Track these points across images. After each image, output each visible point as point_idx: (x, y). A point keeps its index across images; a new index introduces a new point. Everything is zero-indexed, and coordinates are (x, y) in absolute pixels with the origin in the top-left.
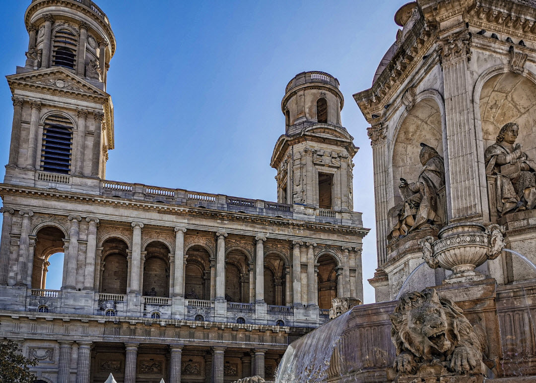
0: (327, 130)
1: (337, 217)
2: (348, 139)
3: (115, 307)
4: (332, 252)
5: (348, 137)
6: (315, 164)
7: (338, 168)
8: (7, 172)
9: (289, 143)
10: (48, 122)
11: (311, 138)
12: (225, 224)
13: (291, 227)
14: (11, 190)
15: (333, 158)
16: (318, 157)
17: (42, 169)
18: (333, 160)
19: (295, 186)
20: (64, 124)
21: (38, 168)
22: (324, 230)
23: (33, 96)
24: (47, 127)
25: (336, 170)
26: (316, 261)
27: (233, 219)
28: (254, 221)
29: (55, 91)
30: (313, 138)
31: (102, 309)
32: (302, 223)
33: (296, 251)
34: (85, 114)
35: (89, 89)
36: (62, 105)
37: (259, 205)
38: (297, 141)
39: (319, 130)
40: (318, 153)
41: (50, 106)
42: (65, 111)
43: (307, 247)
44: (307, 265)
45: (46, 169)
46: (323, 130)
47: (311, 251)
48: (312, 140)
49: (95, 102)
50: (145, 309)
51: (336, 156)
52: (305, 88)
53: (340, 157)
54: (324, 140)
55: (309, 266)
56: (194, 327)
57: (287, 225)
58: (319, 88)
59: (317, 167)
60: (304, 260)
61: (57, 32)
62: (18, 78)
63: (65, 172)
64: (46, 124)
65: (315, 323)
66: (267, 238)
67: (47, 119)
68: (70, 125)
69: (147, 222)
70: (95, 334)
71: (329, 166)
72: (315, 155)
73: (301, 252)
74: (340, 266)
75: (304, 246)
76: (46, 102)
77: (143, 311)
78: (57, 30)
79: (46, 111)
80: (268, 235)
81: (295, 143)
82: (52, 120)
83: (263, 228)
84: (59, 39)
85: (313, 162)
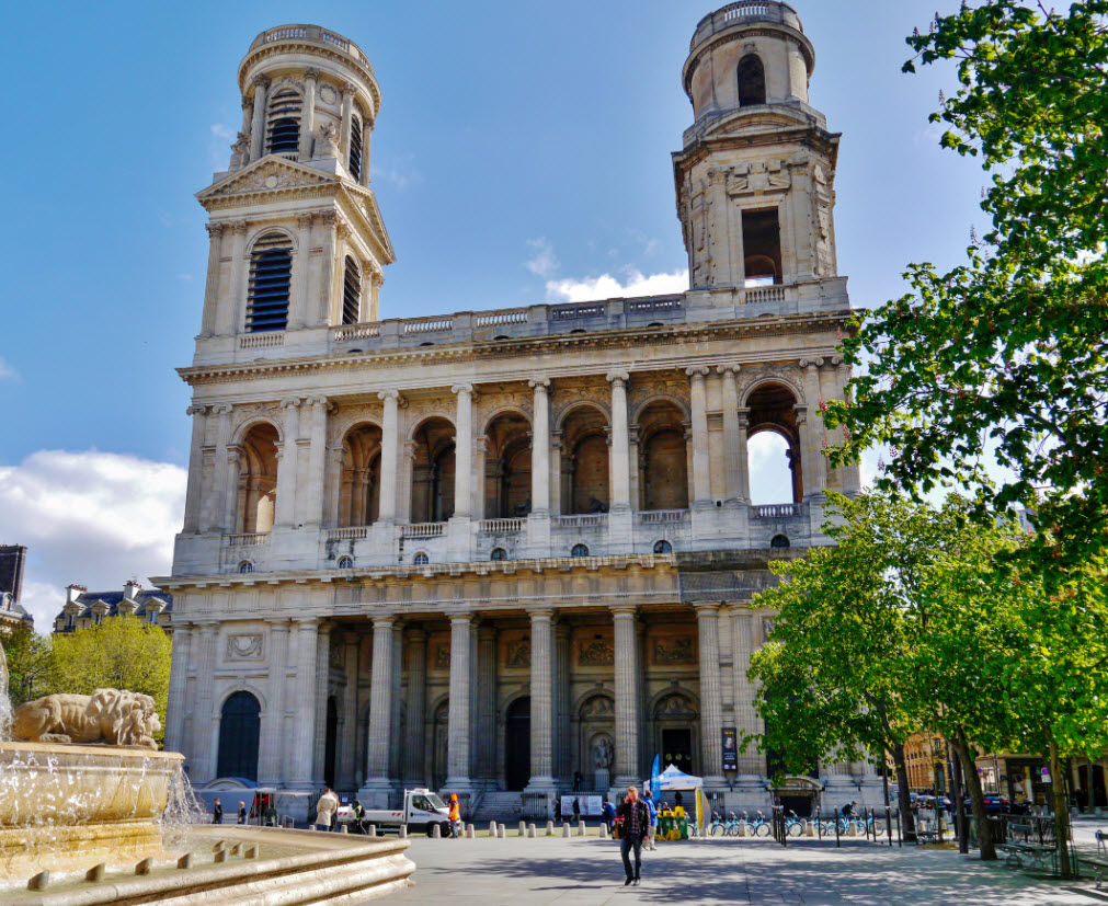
0: (755, 119)
1: (787, 299)
2: (803, 124)
3: (352, 551)
4: (780, 378)
5: (803, 119)
6: (733, 197)
7: (786, 191)
8: (197, 347)
9: (682, 166)
10: (258, 249)
11: (718, 145)
12: (545, 362)
13: (681, 340)
14: (199, 376)
15: (772, 173)
16: (739, 179)
17: (249, 329)
18: (773, 178)
19: (696, 251)
20: (280, 247)
21: (242, 329)
22: (753, 333)
23: (235, 214)
24: (257, 258)
25: (781, 196)
26: (744, 402)
27: (557, 347)
28: (601, 344)
29: (263, 197)
30: (725, 144)
31: (331, 557)
32: (701, 328)
33: (697, 389)
34: (311, 220)
35: (312, 176)
36: (274, 216)
37: (613, 310)
38: (694, 158)
39: (738, 123)
40: (737, 171)
41: (259, 222)
42: (282, 224)
43: (721, 376)
44: (721, 415)
45: (256, 328)
46: (746, 121)
47: (729, 382)
48: (722, 149)
49: (323, 196)
50: (401, 549)
51: (778, 167)
52: (711, 44)
53: (789, 166)
54: (750, 142)
55: (725, 417)
56: (483, 573)
57: (669, 338)
58: (740, 35)
59: (737, 201)
60: (715, 406)
61: (274, 98)
62: (212, 192)
63: (282, 326)
64: (254, 254)
65: (740, 539)
66: (630, 374)
67: (256, 245)
68: (287, 246)
69: (404, 386)
70: (323, 604)
71: (766, 193)
72: (731, 178)
73: (706, 388)
74: (800, 403)
75: (713, 374)
76: (254, 218)
77: (397, 552)
78: (273, 93)
79: (254, 233)
80: (633, 367)
81: (694, 164)
82: (264, 245)
83: (622, 355)
84: (276, 109)
85: (727, 193)
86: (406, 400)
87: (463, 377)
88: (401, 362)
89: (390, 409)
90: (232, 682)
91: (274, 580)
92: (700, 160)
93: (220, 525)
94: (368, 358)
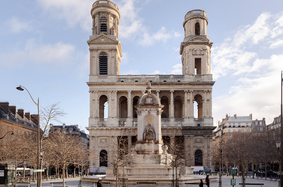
0: (198, 39)
1: (202, 78)
2: (207, 41)
3: (124, 123)
4: (200, 93)
5: (207, 40)
6: (194, 55)
7: (203, 55)
8: (90, 77)
9: (184, 46)
10: (100, 55)
11: (191, 43)
12: (159, 87)
13: (183, 85)
14: (91, 84)
15: (201, 51)
17: (100, 74)
19: (186, 65)
20: (105, 55)
21: (98, 74)
22: (196, 84)
23: (95, 47)
25: (202, 56)
26: (194, 98)
27: (161, 84)
28: (169, 84)
29: (101, 44)
30: (193, 43)
31: (120, 124)
32: (187, 83)
33: (186, 95)
34: (111, 50)
35: (112, 40)
36: (104, 48)
37: (171, 77)
38: (186, 45)
39: (195, 39)
40: (195, 50)
41: (100, 49)
42: (105, 50)
43: (190, 92)
44: (190, 100)
45: (101, 74)
46: (196, 39)
47: (191, 94)
48: (192, 44)
49: (114, 45)
51: (202, 50)
52: (190, 19)
53: (204, 50)
54: (197, 43)
55: (190, 101)
57: (182, 84)
58: (196, 18)
59: (194, 56)
60: (189, 99)
61: (101, 18)
62: (90, 41)
63: (106, 74)
64: (100, 56)
65: (192, 124)
66: (174, 91)
67: (100, 54)
68: (107, 55)
69: (132, 90)
70: (118, 133)
71: (199, 55)
72: (193, 51)
73: (187, 95)
74: (203, 99)
75: (189, 92)
76: (99, 48)
77: (132, 124)
78: (101, 17)
79: (99, 52)
80: (175, 89)
81: (186, 46)
82: (101, 54)
83: (173, 87)
84: (101, 21)
85: (192, 54)
86: (133, 92)
87: (143, 89)
88: (132, 85)
89: (129, 94)
90: (102, 148)
91: (110, 129)
92: (187, 46)
93: (97, 116)
94: (126, 83)
